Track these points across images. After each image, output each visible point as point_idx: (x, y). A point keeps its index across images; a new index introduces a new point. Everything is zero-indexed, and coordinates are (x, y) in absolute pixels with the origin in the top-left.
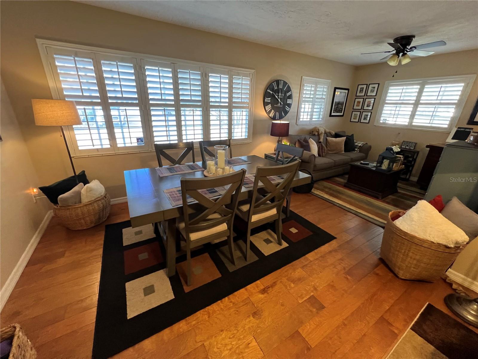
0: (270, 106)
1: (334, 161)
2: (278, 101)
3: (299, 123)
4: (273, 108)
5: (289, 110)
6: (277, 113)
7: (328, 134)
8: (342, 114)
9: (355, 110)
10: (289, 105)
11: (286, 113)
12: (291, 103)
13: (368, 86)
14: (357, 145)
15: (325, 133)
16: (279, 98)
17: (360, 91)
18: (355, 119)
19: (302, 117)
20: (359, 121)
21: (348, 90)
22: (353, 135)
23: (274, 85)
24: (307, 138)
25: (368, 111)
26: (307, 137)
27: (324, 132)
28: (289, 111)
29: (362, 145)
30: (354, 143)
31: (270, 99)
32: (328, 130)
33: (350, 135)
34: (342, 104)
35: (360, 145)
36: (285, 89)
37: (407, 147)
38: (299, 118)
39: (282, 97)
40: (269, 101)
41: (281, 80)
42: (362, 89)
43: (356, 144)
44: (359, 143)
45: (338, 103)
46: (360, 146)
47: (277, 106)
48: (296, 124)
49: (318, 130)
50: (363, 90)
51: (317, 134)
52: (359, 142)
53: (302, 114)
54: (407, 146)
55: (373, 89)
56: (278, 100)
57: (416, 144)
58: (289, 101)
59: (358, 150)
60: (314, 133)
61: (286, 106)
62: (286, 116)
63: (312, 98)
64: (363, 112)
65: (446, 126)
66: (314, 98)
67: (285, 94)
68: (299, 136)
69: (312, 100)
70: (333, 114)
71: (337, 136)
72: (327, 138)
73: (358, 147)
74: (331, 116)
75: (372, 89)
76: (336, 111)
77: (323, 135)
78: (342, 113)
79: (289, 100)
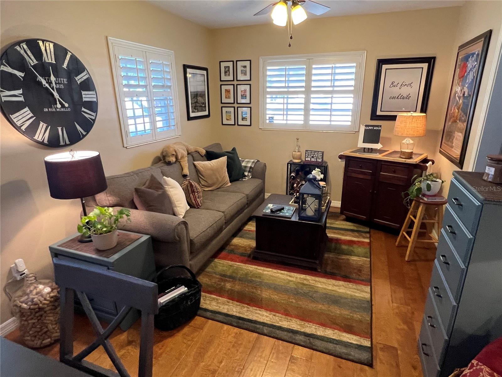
0: (26, 113)
1: (223, 212)
2: (51, 98)
3: (129, 143)
4: (39, 116)
5: (93, 118)
6: (60, 129)
7: (195, 155)
8: (206, 113)
9: (224, 105)
10: (92, 106)
11: (88, 125)
12: (95, 100)
13: (235, 63)
14: (246, 167)
15: (188, 154)
16: (53, 89)
17: (225, 72)
18: (229, 120)
19: (132, 128)
20: (236, 123)
21: (206, 69)
22: (234, 149)
23: (22, 52)
24: (155, 175)
25: (244, 105)
26: (157, 172)
27: (186, 153)
28: (94, 120)
29: (252, 164)
30: (240, 163)
31: (21, 91)
32: (192, 148)
33: (230, 150)
34: (202, 95)
35: (249, 165)
36: (65, 66)
37: (313, 160)
38: (127, 133)
39: (62, 86)
40: (21, 99)
41: (43, 41)
42: (227, 69)
43: (243, 164)
44: (248, 162)
45: (196, 95)
46: (251, 167)
47: (54, 110)
48: (124, 147)
49: (175, 153)
50: (229, 70)
51: (173, 159)
52: (246, 160)
53: (131, 122)
54: (313, 157)
55: (244, 69)
56: (53, 95)
57: (323, 152)
58: (87, 96)
59: (250, 174)
60: (168, 159)
61: (83, 109)
62: (90, 133)
63: (145, 86)
64: (238, 107)
65: (349, 123)
66: (148, 87)
67: (71, 80)
68: (137, 174)
69: (144, 90)
70: (192, 115)
71: (210, 156)
72: (194, 162)
73: (248, 169)
74: (189, 118)
75: (242, 68)
76: (196, 109)
77: (186, 159)
78: (205, 111)
79: (86, 92)
